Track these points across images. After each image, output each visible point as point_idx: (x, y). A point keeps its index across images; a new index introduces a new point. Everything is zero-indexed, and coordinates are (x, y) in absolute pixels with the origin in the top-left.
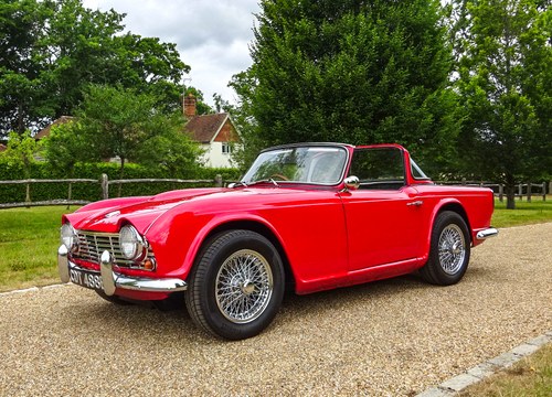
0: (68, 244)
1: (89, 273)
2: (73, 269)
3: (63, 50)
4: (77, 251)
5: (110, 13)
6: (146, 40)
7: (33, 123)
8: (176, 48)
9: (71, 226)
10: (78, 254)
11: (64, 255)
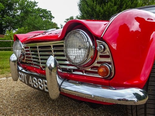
0: (18, 54)
1: (33, 76)
2: (21, 71)
3: (21, 11)
4: (24, 59)
5: (34, 2)
6: (43, 10)
7: (14, 30)
8: (51, 12)
9: (20, 42)
10: (24, 61)
11: (14, 61)
